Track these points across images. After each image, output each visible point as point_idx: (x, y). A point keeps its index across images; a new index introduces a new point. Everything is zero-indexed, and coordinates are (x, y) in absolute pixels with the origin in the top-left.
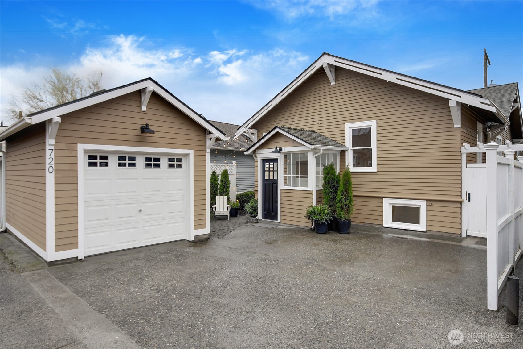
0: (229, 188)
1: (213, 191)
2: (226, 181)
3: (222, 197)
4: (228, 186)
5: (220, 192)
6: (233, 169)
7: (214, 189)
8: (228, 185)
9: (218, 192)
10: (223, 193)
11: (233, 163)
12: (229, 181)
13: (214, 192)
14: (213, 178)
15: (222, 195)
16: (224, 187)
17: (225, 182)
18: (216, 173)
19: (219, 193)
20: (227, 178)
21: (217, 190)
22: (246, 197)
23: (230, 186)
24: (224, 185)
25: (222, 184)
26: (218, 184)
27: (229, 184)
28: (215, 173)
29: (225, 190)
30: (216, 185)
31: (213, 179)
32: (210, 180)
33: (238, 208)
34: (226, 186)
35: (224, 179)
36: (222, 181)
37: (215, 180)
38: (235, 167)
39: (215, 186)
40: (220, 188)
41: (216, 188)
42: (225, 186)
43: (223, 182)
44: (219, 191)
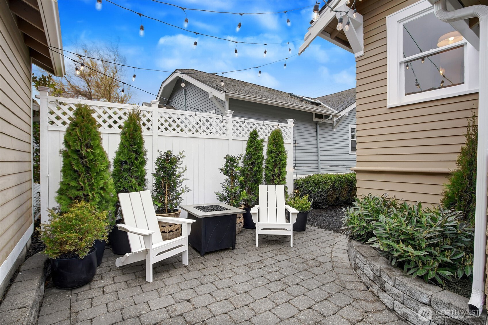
0: (285, 167)
1: (251, 174)
2: (280, 152)
3: (271, 187)
4: (284, 162)
5: (266, 175)
6: (288, 133)
7: (255, 168)
8: (283, 160)
9: (262, 175)
10: (272, 178)
11: (287, 123)
12: (284, 152)
13: (255, 175)
14: (252, 145)
15: (270, 181)
16: (276, 165)
17: (277, 154)
18: (258, 136)
19: (264, 176)
20: (280, 145)
21: (260, 171)
22: (313, 185)
23: (287, 163)
24: (275, 161)
25: (270, 158)
26: (263, 158)
27: (286, 158)
28: (257, 134)
29: (276, 171)
30: (259, 161)
31: (252, 147)
32: (247, 149)
33: (309, 210)
34: (279, 164)
35: (274, 149)
36: (270, 152)
37: (257, 150)
38: (292, 130)
39: (257, 162)
40: (267, 167)
41: (259, 168)
42: (277, 163)
43: (273, 155)
44: (264, 173)
